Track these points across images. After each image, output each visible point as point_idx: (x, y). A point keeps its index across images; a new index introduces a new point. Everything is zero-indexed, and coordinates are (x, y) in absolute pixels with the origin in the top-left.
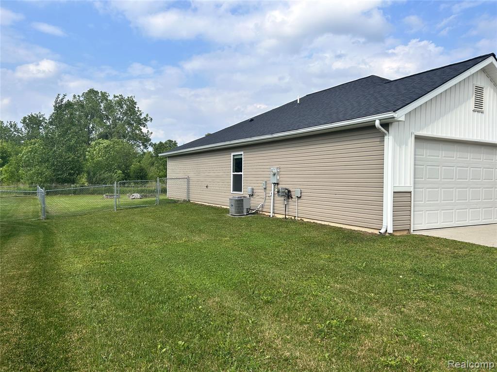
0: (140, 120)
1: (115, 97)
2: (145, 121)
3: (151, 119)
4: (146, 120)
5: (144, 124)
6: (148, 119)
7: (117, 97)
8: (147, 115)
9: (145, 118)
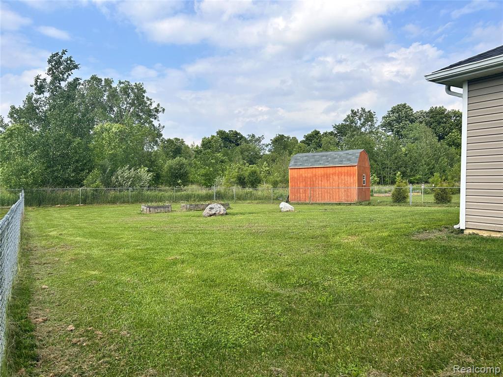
0: (150, 111)
1: (120, 83)
2: (155, 112)
3: (164, 110)
4: (157, 111)
5: (155, 115)
6: (160, 110)
7: (123, 83)
8: (158, 105)
9: (156, 108)
